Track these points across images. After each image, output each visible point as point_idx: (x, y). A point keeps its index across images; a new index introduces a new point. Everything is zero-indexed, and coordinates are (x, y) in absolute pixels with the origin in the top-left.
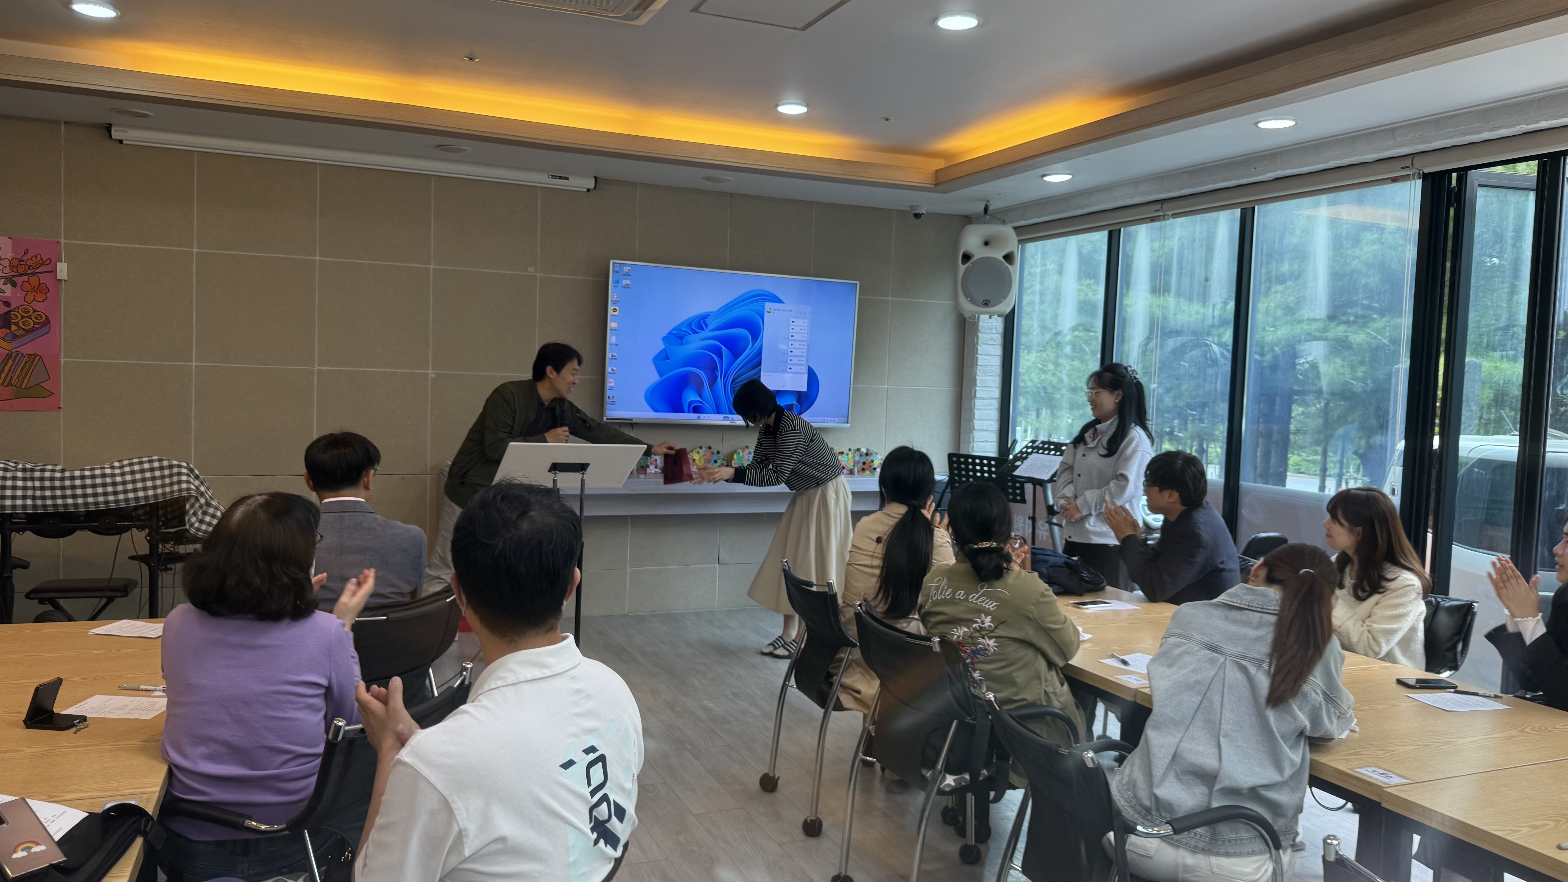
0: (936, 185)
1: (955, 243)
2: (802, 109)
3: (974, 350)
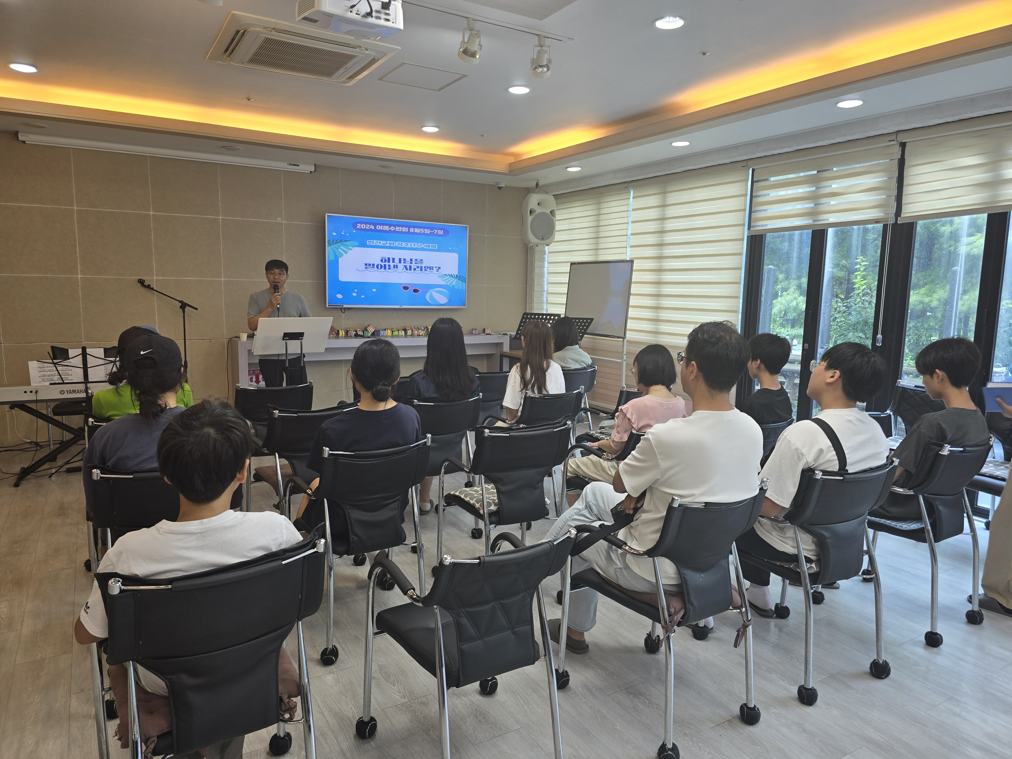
0: (510, 171)
2: (435, 130)
3: (532, 265)
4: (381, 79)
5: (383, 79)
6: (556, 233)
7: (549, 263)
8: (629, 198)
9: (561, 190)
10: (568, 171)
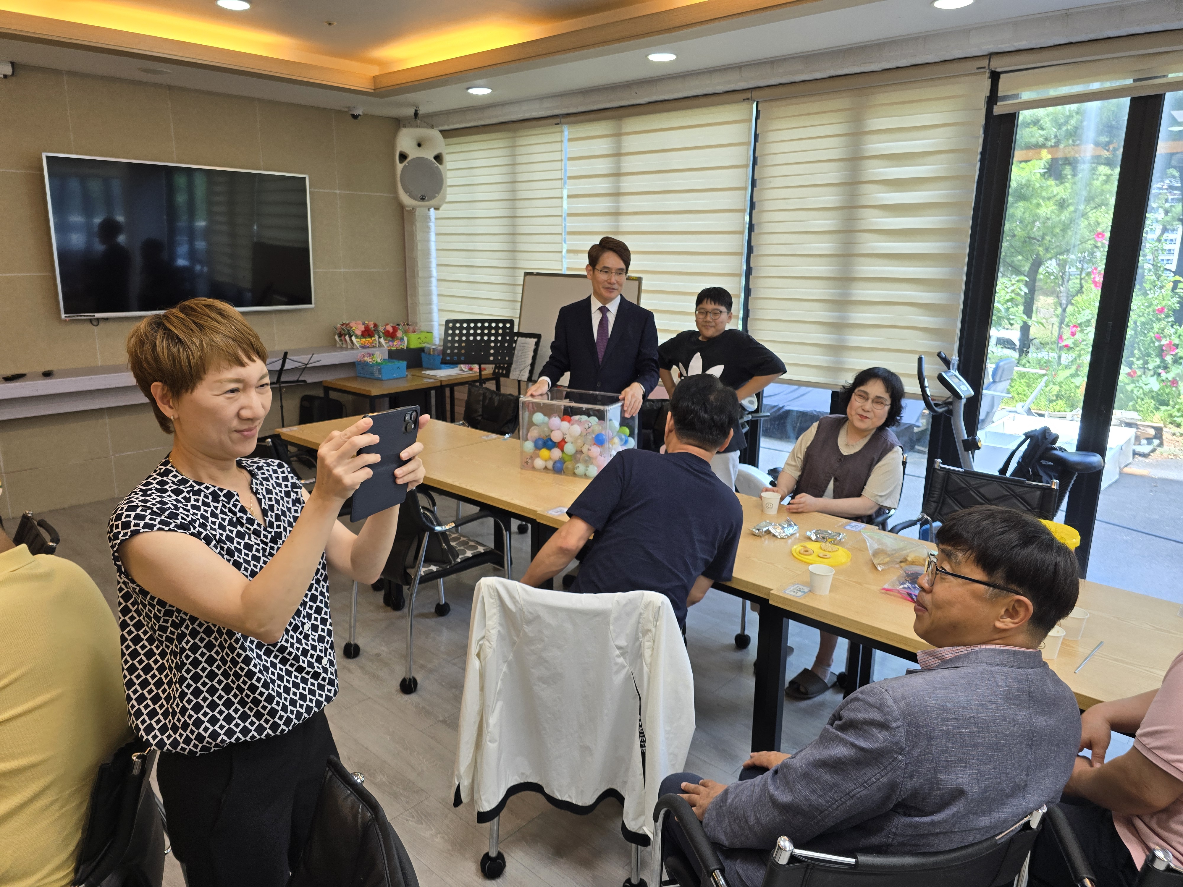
0: (374, 90)
1: (392, 143)
2: (244, 6)
3: (413, 236)
6: (449, 190)
7: (437, 234)
8: (562, 141)
9: (453, 124)
10: (469, 94)
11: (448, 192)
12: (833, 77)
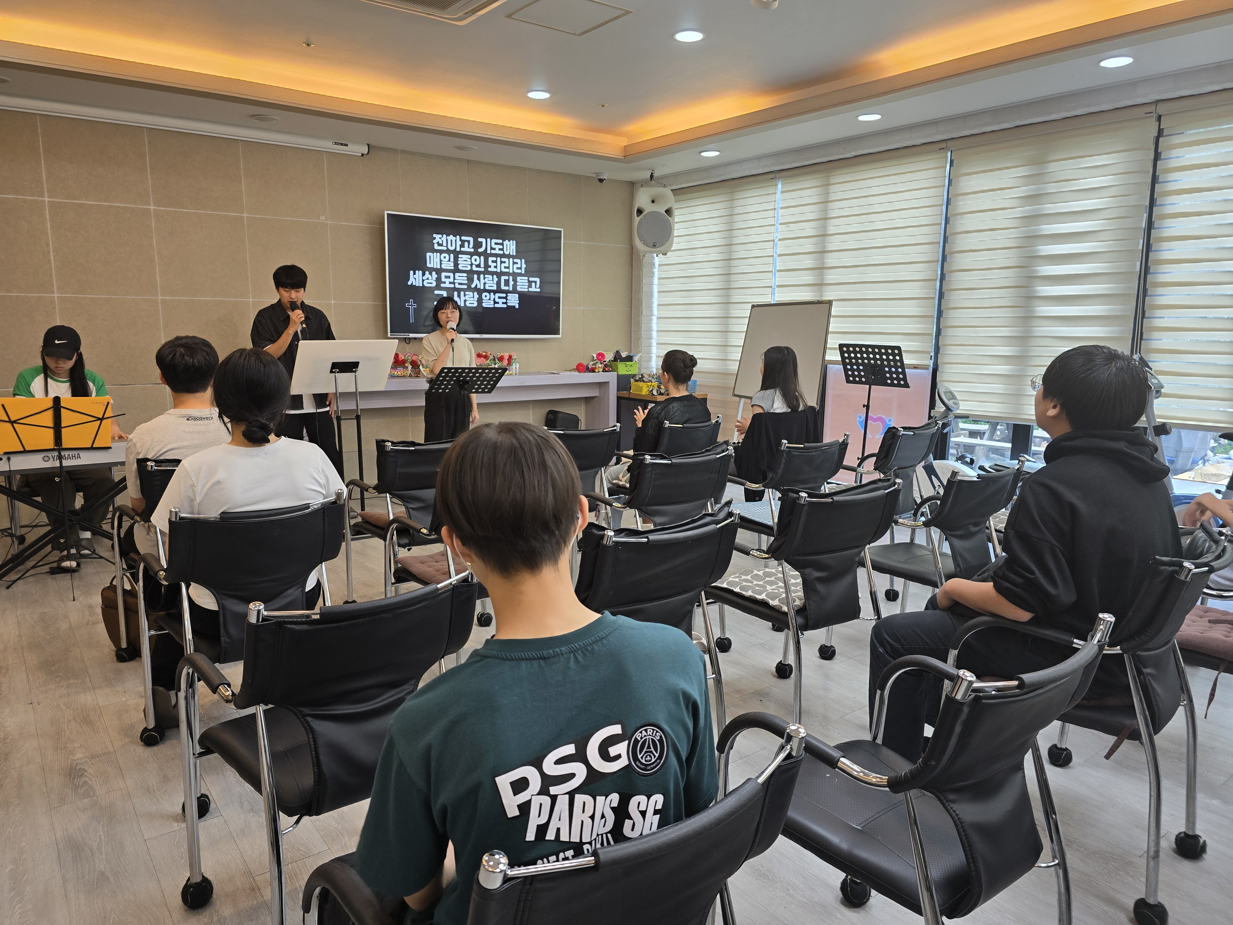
0: (623, 157)
1: (631, 201)
2: (546, 95)
3: (640, 281)
4: (509, 16)
5: (513, 16)
6: (675, 239)
7: (659, 279)
8: (776, 193)
9: (681, 184)
10: (703, 156)
11: (675, 242)
12: (1019, 126)
